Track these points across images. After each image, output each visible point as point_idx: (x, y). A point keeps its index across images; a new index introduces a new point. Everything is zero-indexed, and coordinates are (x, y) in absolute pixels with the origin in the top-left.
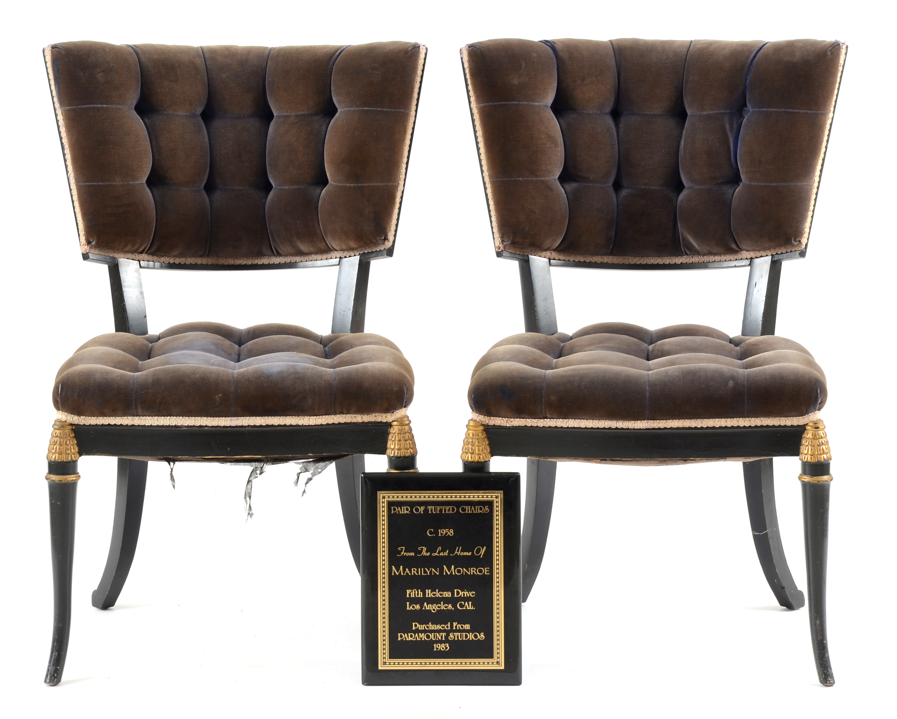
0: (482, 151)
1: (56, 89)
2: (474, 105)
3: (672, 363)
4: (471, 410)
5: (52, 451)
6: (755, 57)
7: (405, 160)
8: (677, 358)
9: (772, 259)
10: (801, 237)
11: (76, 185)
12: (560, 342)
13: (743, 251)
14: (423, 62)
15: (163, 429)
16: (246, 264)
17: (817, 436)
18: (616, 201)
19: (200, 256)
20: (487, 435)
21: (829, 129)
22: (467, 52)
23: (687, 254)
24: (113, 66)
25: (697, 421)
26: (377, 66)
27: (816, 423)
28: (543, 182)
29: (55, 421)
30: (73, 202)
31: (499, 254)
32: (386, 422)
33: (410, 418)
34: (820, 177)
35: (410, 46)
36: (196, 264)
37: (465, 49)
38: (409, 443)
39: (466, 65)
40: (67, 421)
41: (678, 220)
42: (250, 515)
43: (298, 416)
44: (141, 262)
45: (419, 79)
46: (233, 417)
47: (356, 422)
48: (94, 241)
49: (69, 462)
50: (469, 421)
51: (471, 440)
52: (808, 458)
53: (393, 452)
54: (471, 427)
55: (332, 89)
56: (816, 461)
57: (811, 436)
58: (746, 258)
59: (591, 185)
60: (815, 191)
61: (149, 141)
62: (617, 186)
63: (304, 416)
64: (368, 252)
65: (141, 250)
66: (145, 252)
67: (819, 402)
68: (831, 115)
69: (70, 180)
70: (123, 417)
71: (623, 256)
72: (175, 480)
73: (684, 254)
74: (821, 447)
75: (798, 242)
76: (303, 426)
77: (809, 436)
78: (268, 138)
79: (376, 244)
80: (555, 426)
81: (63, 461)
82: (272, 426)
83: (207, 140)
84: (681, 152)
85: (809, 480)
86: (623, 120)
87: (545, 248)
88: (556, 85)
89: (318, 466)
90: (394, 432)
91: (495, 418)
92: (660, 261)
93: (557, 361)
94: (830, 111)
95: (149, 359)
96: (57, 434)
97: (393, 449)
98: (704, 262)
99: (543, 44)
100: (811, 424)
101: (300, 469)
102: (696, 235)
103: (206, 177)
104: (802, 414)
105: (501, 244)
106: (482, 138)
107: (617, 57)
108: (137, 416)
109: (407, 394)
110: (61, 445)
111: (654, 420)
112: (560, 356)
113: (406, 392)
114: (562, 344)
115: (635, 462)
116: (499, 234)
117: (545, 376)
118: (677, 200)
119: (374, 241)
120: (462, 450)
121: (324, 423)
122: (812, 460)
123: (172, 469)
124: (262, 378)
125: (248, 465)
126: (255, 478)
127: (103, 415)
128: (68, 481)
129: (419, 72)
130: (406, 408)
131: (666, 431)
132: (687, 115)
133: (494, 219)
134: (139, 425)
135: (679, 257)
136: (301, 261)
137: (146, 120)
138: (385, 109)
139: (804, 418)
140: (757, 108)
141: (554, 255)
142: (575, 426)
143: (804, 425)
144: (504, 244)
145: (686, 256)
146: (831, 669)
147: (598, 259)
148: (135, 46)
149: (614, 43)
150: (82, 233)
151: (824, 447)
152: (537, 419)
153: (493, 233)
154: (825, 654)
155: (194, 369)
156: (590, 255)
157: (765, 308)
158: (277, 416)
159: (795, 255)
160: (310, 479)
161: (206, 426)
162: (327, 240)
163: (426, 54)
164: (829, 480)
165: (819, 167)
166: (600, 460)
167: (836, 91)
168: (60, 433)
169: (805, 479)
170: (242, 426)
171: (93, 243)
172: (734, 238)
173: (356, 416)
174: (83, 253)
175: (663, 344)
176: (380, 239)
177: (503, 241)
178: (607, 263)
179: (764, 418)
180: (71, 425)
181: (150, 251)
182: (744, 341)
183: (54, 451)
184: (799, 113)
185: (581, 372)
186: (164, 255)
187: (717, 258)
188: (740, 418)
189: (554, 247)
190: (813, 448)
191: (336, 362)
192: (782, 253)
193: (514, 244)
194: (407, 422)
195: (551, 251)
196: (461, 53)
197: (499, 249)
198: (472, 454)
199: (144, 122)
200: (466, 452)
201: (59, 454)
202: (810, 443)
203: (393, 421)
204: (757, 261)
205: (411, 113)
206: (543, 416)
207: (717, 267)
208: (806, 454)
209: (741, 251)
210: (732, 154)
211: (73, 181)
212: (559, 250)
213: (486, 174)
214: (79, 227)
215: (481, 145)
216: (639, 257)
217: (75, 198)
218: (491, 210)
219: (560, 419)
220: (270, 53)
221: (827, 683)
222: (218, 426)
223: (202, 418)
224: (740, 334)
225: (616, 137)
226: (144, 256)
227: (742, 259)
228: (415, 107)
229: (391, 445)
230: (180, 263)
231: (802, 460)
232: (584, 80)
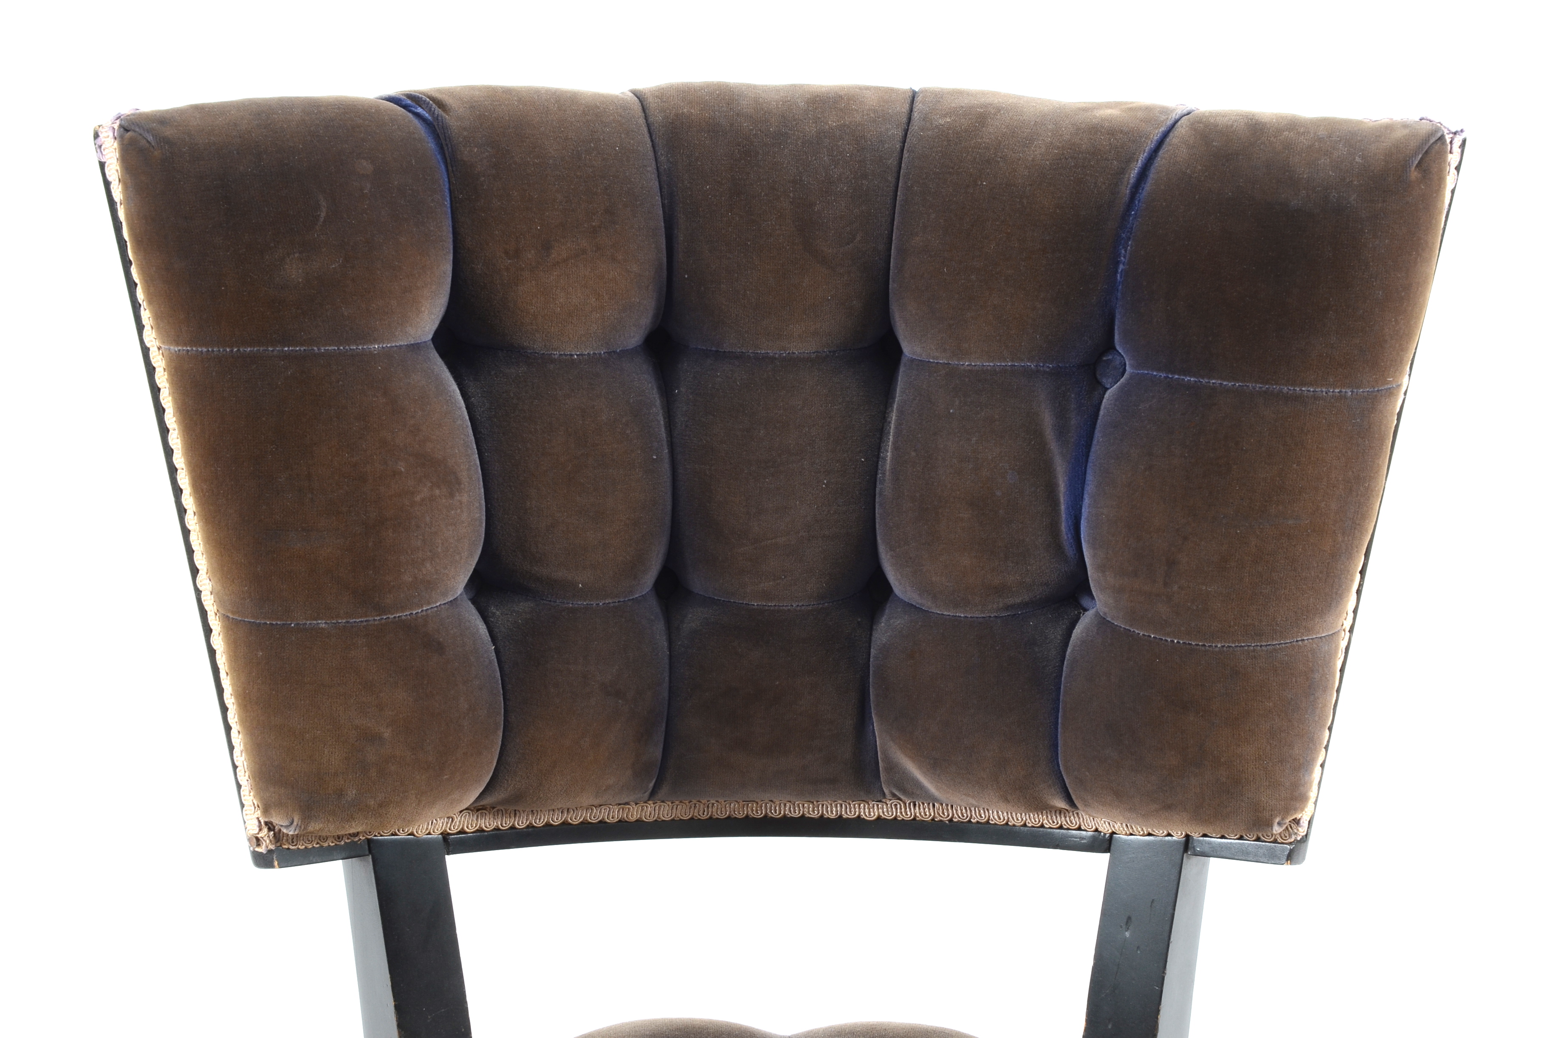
6: (1142, 175)
10: (1302, 812)
18: (666, 644)
22: (117, 142)
23: (898, 798)
28: (408, 627)
31: (263, 860)
37: (111, 135)
39: (118, 194)
41: (873, 710)
58: (1096, 830)
62: (670, 593)
73: (889, 799)
84: (885, 487)
86: (688, 374)
88: (449, 266)
92: (807, 810)
99: (396, 107)
105: (267, 828)
107: (662, 156)
118: (869, 639)
132: (901, 353)
135: (872, 806)
140: (1156, 365)
141: (461, 820)
144: (279, 826)
145: (894, 803)
149: (652, 103)
159: (1272, 852)
196: (98, 145)
197: (261, 842)
209: (1078, 811)
210: (1063, 516)
212: (477, 807)
216: (744, 799)
225: (663, 433)
227: (1079, 829)
232: (547, 247)
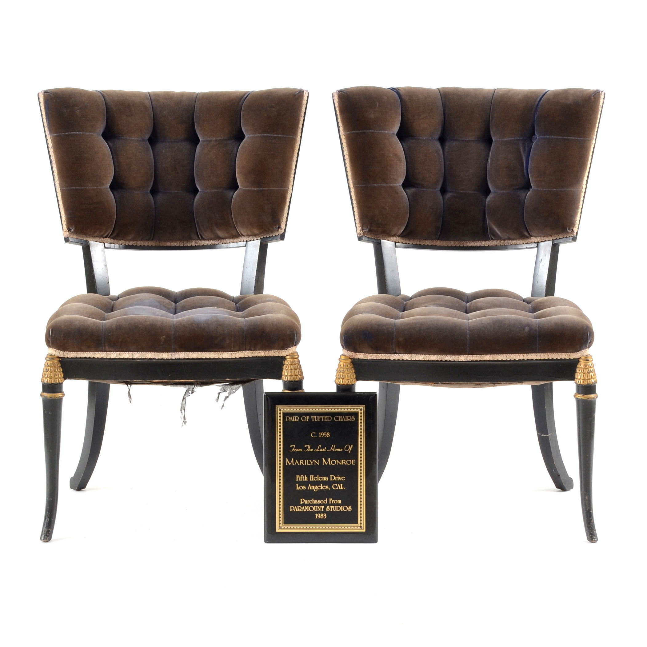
0: (348, 165)
1: (47, 122)
2: (342, 133)
3: (485, 315)
4: (342, 348)
5: (45, 376)
6: (540, 100)
7: (293, 172)
8: (488, 312)
9: (553, 242)
10: (574, 227)
11: (60, 189)
12: (404, 301)
13: (532, 237)
14: (306, 103)
15: (124, 360)
16: (179, 246)
17: (588, 366)
18: (442, 201)
19: (147, 240)
20: (354, 366)
21: (592, 151)
22: (337, 95)
23: (492, 239)
24: (87, 105)
25: (503, 356)
26: (274, 105)
27: (586, 357)
28: (391, 187)
29: (47, 355)
30: (58, 201)
31: (360, 239)
32: (282, 356)
33: (298, 354)
34: (586, 185)
35: (297, 91)
36: (144, 245)
37: (336, 93)
38: (298, 371)
39: (337, 105)
40: (56, 355)
41: (486, 215)
42: (185, 422)
43: (219, 352)
44: (106, 244)
45: (303, 114)
46: (174, 352)
47: (260, 356)
48: (72, 228)
49: (57, 384)
50: (341, 356)
51: (342, 369)
52: (581, 382)
53: (287, 378)
54: (342, 360)
55: (241, 121)
56: (587, 384)
57: (583, 366)
58: (535, 242)
59: (425, 189)
60: (583, 194)
61: (112, 157)
62: (443, 191)
63: (223, 351)
64: (267, 237)
65: (105, 235)
66: (109, 236)
67: (589, 342)
68: (594, 141)
69: (56, 186)
70: (95, 352)
71: (447, 241)
72: (132, 397)
73: (490, 239)
74: (590, 374)
75: (571, 231)
76: (223, 359)
77: (582, 366)
78: (196, 156)
79: (272, 231)
80: (402, 359)
81: (53, 383)
82: (201, 359)
83: (152, 157)
84: (489, 167)
85: (581, 397)
86: (447, 144)
87: (393, 234)
88: (400, 119)
89: (233, 388)
90: (288, 363)
91: (359, 353)
92: (473, 244)
93: (403, 314)
94: (594, 138)
95: (112, 312)
96: (48, 364)
97: (286, 376)
98: (504, 245)
99: (391, 90)
100: (583, 358)
101: (220, 390)
102: (499, 226)
103: (152, 184)
104: (577, 351)
105: (362, 231)
106: (348, 156)
107: (443, 100)
108: (105, 351)
109: (296, 336)
110: (51, 372)
111: (472, 355)
112: (404, 311)
113: (296, 335)
114: (405, 302)
115: (458, 385)
116: (360, 224)
117: (395, 323)
118: (486, 201)
119: (272, 229)
120: (336, 376)
121: (238, 357)
122: (584, 383)
123: (129, 389)
124: (194, 325)
125: (183, 387)
126: (188, 396)
127: (81, 350)
128: (56, 398)
129: (303, 110)
130: (296, 347)
131: (481, 362)
132: (492, 141)
133: (356, 213)
134: (106, 358)
135: (487, 242)
136: (219, 244)
137: (110, 144)
138: (279, 136)
139: (578, 353)
140: (542, 136)
141: (399, 239)
142: (417, 359)
143: (578, 358)
144: (364, 231)
145: (492, 241)
146: (595, 530)
147: (430, 243)
148: (102, 91)
149: (441, 90)
150: (64, 223)
151: (592, 374)
152: (389, 354)
153: (356, 224)
154: (591, 520)
155: (145, 318)
156: (424, 240)
157: (547, 278)
158: (204, 351)
159: (570, 240)
160: (227, 397)
161: (154, 359)
162: (238, 229)
163: (308, 97)
164: (595, 397)
165: (586, 178)
166: (434, 384)
167: (597, 125)
168: (51, 364)
169: (579, 396)
170: (180, 359)
171: (72, 230)
172: (526, 228)
173: (260, 352)
174: (65, 237)
175: (476, 302)
176: (275, 228)
177: (363, 229)
178: (436, 245)
179: (550, 354)
180: (59, 357)
181: (112, 236)
182: (533, 301)
183: (46, 376)
184: (572, 139)
185: (421, 321)
186: (121, 239)
187: (514, 242)
188: (533, 353)
189: (398, 234)
190: (584, 375)
191: (245, 314)
192: (560, 238)
193: (370, 231)
194: (297, 356)
195: (397, 237)
196: (333, 96)
197: (360, 235)
198: (343, 379)
199: (108, 145)
200: (338, 378)
201: (50, 378)
202: (582, 371)
203: (286, 356)
204: (542, 244)
205: (298, 138)
206: (394, 352)
207: (513, 248)
208: (579, 379)
209: (530, 237)
210: (525, 168)
211: (58, 186)
212: (402, 236)
213: (351, 182)
214: (62, 219)
215: (347, 161)
216: (459, 241)
217: (60, 198)
218: (354, 207)
219: (405, 354)
220: (197, 96)
221: (592, 540)
222: (162, 359)
223: (151, 353)
224: (531, 296)
225: (442, 156)
226: (108, 240)
227: (531, 243)
228: (300, 134)
229: (285, 373)
230: (133, 245)
231: (577, 383)
232: (420, 115)
